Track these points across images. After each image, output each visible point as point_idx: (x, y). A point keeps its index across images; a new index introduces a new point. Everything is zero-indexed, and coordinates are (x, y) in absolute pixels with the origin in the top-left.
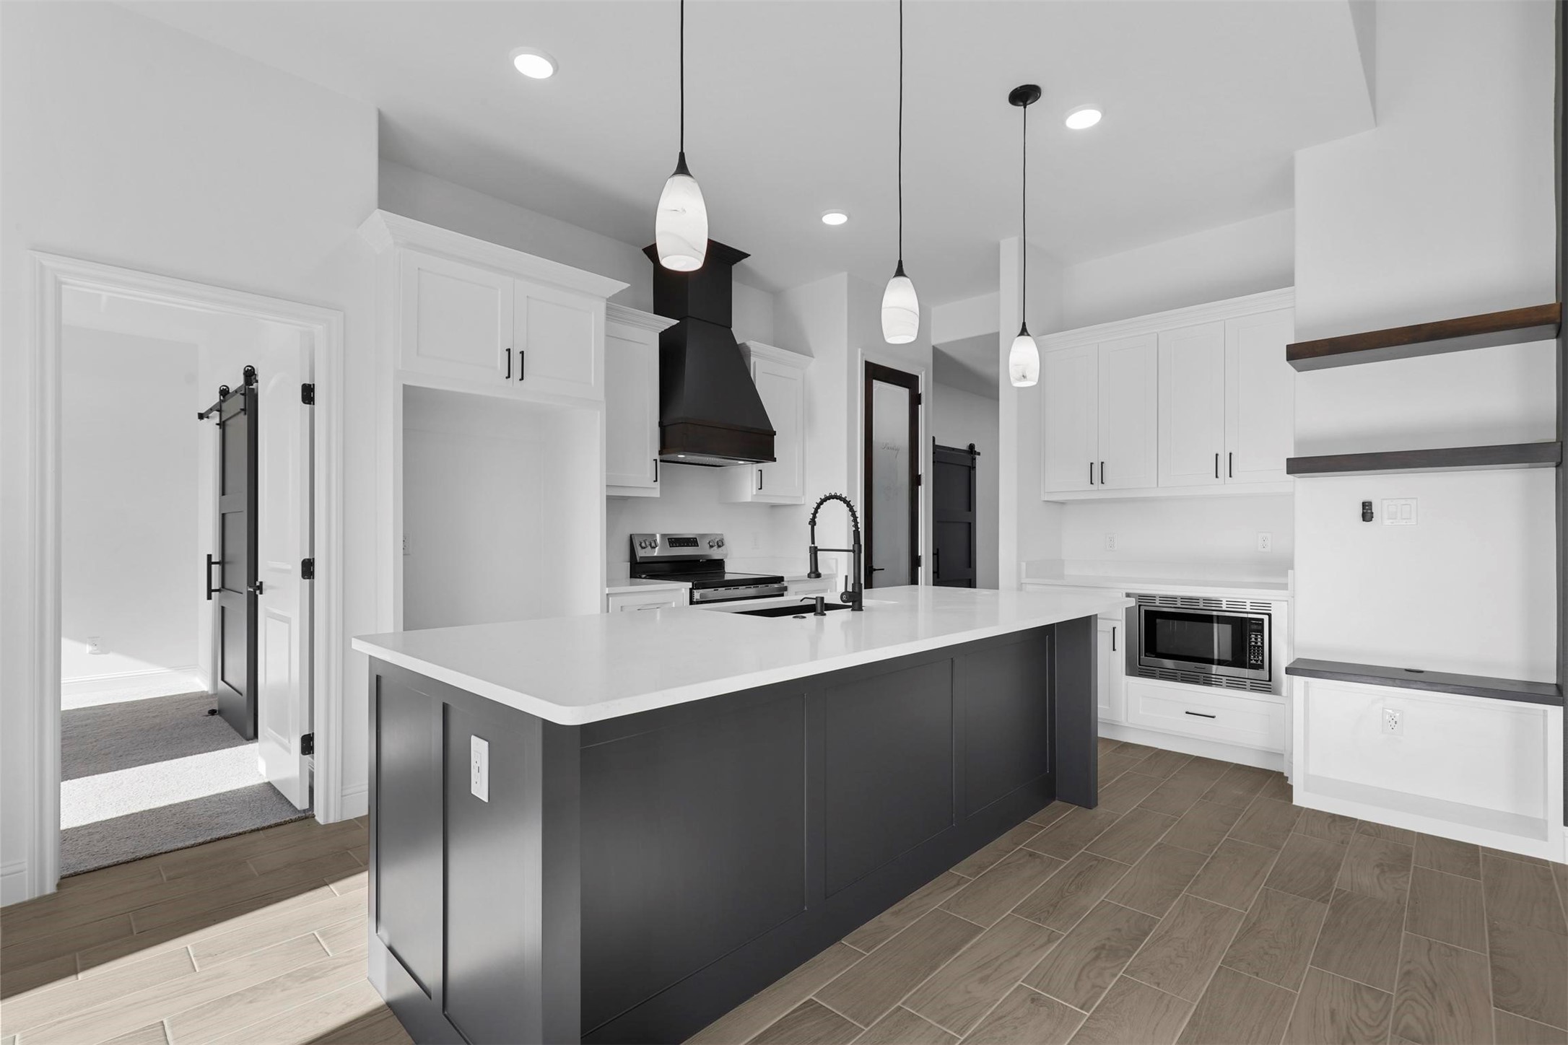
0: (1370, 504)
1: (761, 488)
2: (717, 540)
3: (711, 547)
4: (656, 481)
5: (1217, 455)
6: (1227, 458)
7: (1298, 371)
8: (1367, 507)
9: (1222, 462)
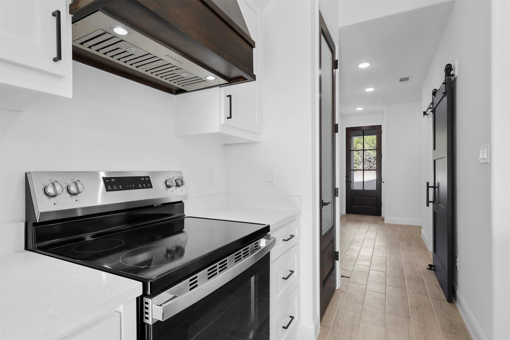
1: (230, 117)
2: (176, 178)
3: (168, 187)
4: (59, 57)
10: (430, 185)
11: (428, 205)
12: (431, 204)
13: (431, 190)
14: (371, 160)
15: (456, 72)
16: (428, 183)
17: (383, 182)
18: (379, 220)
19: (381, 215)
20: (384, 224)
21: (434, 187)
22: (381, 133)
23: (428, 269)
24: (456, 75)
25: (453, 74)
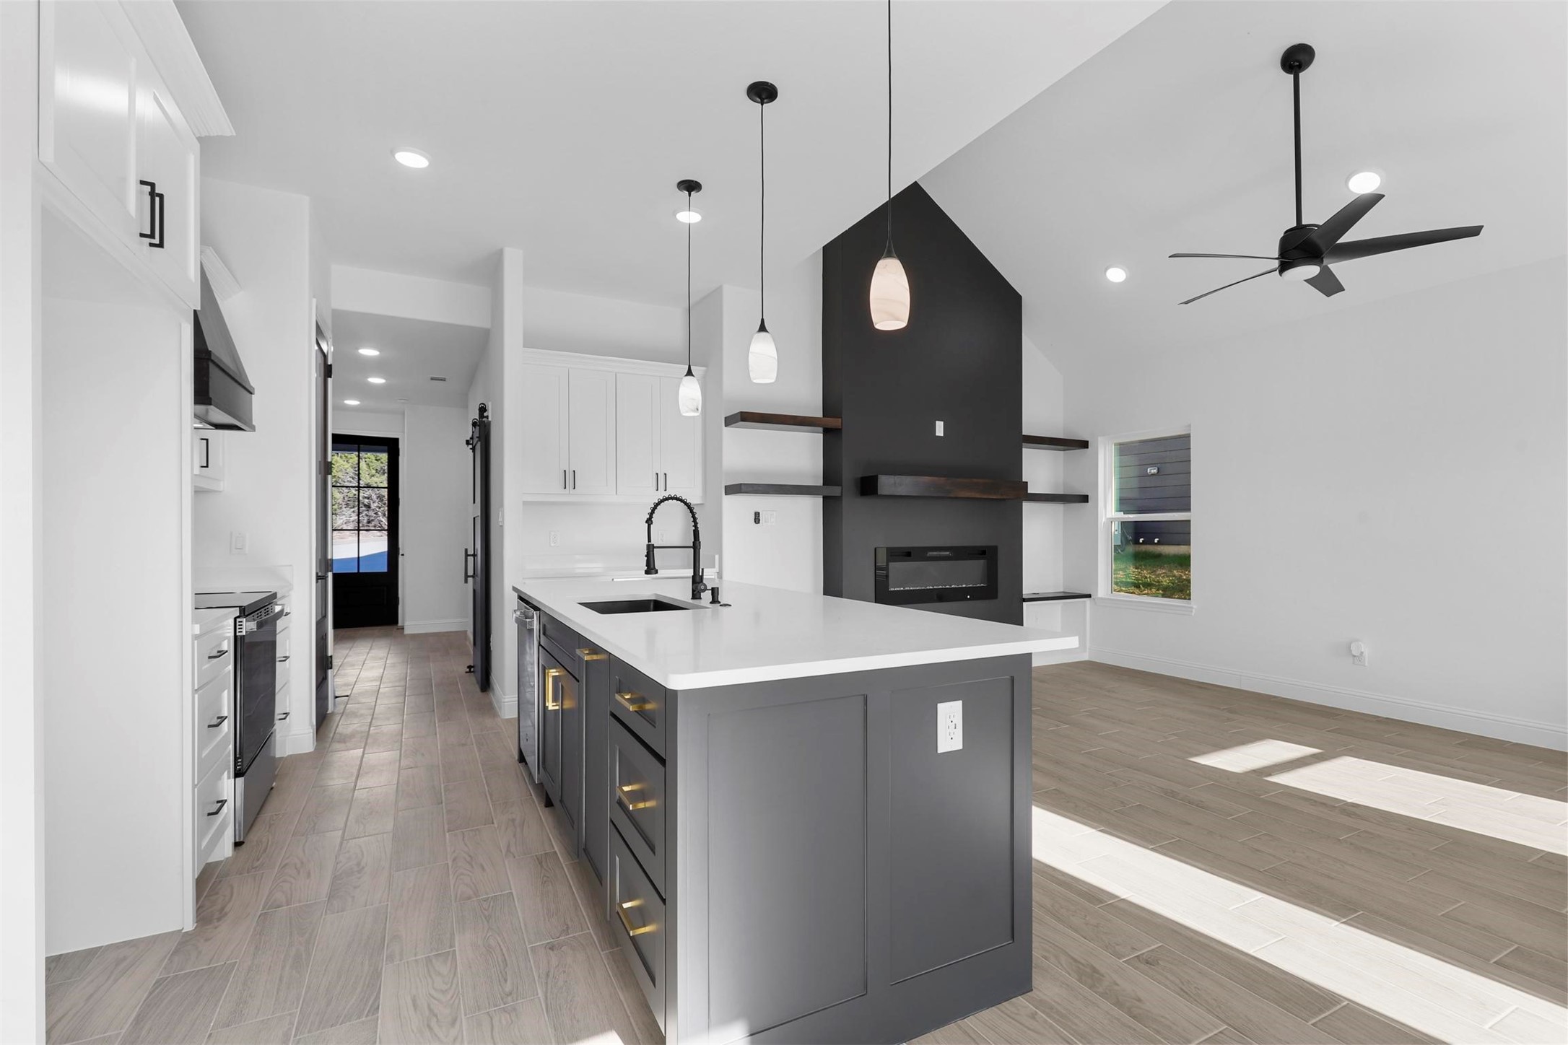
0: (759, 513)
5: (657, 474)
6: (663, 477)
7: (726, 426)
8: (757, 515)
9: (660, 479)
10: (469, 553)
11: (466, 581)
12: (470, 580)
13: (471, 558)
14: (372, 502)
15: (489, 413)
16: (466, 550)
17: (403, 555)
18: (395, 630)
19: (396, 622)
20: (405, 636)
21: (473, 555)
22: (399, 455)
23: (467, 672)
24: (490, 419)
25: (487, 417)
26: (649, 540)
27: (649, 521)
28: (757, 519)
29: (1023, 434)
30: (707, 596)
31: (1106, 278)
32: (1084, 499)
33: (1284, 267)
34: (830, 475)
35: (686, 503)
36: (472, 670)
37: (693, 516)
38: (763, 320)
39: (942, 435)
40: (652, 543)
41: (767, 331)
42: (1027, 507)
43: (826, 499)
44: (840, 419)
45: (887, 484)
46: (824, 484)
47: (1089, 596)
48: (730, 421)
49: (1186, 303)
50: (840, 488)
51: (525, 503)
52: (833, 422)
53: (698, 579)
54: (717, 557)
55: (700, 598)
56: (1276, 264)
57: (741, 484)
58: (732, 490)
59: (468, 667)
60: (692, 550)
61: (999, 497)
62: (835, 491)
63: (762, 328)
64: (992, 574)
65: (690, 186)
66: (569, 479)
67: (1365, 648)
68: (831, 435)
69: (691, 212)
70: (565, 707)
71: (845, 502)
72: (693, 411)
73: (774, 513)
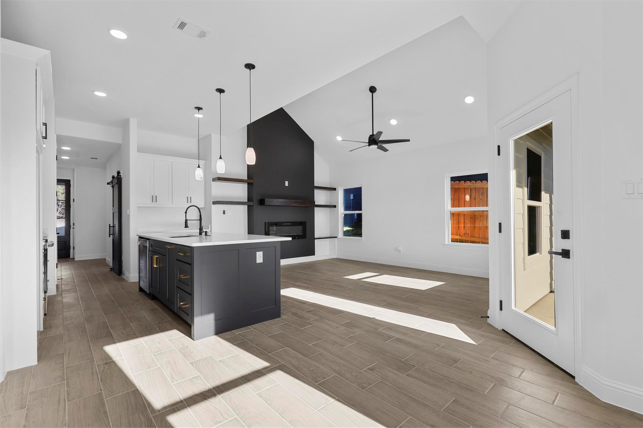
0: (225, 211)
5: (188, 197)
6: (190, 198)
7: (213, 181)
8: (224, 211)
9: (189, 199)
12: (111, 236)
13: (112, 228)
15: (122, 174)
16: (110, 225)
20: (75, 261)
21: (113, 227)
22: (70, 187)
23: (110, 271)
24: (122, 177)
25: (121, 176)
26: (186, 218)
27: (186, 213)
28: (224, 212)
29: (315, 185)
30: (204, 234)
31: (336, 139)
32: (335, 206)
33: (369, 145)
34: (250, 199)
35: (197, 207)
36: (112, 270)
37: (200, 211)
38: (221, 155)
39: (287, 186)
40: (187, 219)
41: (222, 159)
42: (316, 209)
43: (249, 207)
44: (252, 180)
45: (268, 201)
46: (248, 201)
47: (336, 237)
48: (214, 180)
49: (351, 151)
50: (253, 203)
51: (138, 207)
52: (251, 181)
53: (201, 229)
54: (210, 226)
55: (202, 235)
56: (368, 144)
57: (218, 201)
58: (214, 203)
59: (110, 269)
60: (199, 221)
61: (306, 206)
62: (251, 203)
63: (221, 158)
64: (304, 231)
65: (199, 109)
66: (154, 199)
67: (400, 248)
68: (250, 185)
69: (199, 115)
70: (160, 266)
71: (254, 206)
72: (200, 179)
73: (230, 211)
